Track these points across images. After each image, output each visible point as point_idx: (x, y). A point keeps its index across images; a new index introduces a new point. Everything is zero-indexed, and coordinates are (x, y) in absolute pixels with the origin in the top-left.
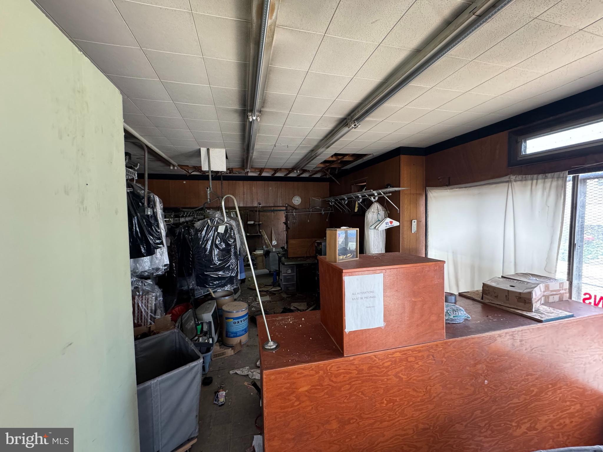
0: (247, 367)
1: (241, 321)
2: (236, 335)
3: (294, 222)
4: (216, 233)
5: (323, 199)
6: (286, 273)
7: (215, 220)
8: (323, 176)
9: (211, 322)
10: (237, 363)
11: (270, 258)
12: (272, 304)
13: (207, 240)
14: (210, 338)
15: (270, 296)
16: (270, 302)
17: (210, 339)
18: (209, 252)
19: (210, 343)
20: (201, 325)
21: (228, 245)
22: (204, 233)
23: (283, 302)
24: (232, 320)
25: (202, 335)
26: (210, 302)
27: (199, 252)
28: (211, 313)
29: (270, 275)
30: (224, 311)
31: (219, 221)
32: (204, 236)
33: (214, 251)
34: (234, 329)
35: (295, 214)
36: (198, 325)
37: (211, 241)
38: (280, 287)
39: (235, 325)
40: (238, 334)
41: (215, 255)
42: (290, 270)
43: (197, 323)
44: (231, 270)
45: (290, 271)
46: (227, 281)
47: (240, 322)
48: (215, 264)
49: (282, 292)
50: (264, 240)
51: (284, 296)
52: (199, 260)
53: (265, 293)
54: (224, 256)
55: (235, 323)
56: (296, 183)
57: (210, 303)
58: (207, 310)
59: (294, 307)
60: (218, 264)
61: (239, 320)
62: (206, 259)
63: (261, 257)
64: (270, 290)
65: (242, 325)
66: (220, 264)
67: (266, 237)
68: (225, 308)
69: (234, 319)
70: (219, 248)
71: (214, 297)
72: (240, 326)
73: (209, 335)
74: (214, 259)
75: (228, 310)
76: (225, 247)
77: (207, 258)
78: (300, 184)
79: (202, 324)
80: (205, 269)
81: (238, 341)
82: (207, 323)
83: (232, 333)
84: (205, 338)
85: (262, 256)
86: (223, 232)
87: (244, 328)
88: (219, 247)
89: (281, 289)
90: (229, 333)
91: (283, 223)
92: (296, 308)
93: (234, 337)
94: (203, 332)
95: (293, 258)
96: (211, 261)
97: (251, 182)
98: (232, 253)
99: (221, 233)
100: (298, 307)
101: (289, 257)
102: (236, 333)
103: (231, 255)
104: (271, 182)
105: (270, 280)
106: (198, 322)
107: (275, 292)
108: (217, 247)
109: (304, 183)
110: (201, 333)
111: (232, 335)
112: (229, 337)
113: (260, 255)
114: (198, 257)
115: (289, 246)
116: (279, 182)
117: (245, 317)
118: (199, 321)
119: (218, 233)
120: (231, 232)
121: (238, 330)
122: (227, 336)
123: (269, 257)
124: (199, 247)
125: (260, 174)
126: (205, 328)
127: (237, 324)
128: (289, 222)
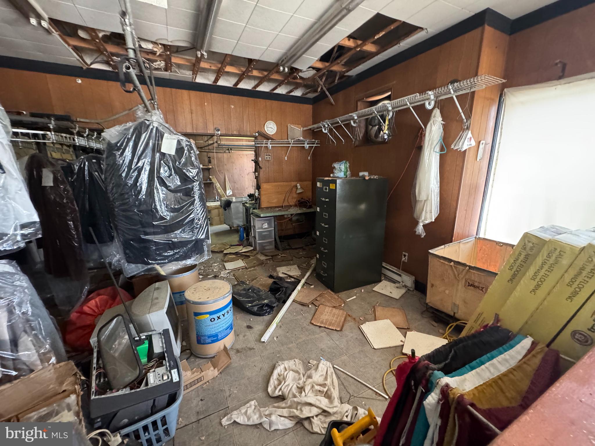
0: (253, 403)
1: (224, 315)
2: (215, 338)
3: (268, 159)
4: (158, 155)
5: (305, 129)
6: (262, 228)
7: (151, 127)
8: (306, 94)
9: (168, 329)
10: (230, 396)
11: (232, 210)
12: (250, 271)
13: (140, 170)
14: (171, 368)
15: (242, 260)
16: (246, 268)
17: (172, 371)
18: (146, 195)
19: (174, 381)
20: (147, 342)
21: (185, 179)
22: (128, 153)
23: (264, 266)
24: (208, 316)
25: (151, 364)
26: (157, 284)
27: (122, 194)
28: (165, 310)
29: (232, 231)
30: (189, 301)
31: (160, 128)
32: (131, 161)
33: (158, 193)
34: (213, 330)
35: (271, 146)
36: (141, 342)
37: (147, 173)
38: (252, 246)
39: (213, 323)
40: (220, 337)
41: (160, 200)
42: (266, 224)
43: (138, 338)
44: (197, 228)
45: (266, 226)
46: (192, 248)
47: (222, 317)
48: (162, 218)
49: (257, 253)
50: (216, 188)
51: (263, 258)
52: (124, 211)
53: (234, 256)
54: (180, 201)
55: (213, 320)
56: (269, 102)
57: (158, 288)
58: (154, 305)
59: (283, 273)
60: (168, 218)
61: (220, 314)
62: (141, 209)
63: (216, 210)
64: (240, 252)
65: (225, 320)
66: (172, 218)
67: (218, 185)
68: (189, 295)
69: (211, 313)
70: (166, 187)
71: (163, 276)
72: (223, 322)
73: (169, 362)
74: (158, 207)
75: (196, 300)
76: (180, 184)
77: (143, 207)
78: (275, 104)
79: (149, 338)
80: (141, 229)
81: (219, 348)
82: (160, 333)
83: (209, 337)
84: (161, 370)
85: (218, 208)
86: (173, 152)
87: (228, 325)
88: (168, 184)
89: (255, 249)
90: (203, 338)
91: (252, 160)
92: (286, 274)
93: (213, 342)
94: (154, 356)
95: (267, 208)
96: (152, 212)
97: (202, 93)
98: (196, 197)
99: (169, 155)
100: (288, 273)
101: (262, 207)
102: (216, 335)
103: (195, 200)
104: (232, 96)
105: (235, 239)
106: (139, 336)
107: (248, 254)
108: (163, 183)
109: (279, 102)
110: (149, 360)
111: (209, 340)
112: (204, 344)
113: (216, 208)
114: (121, 205)
115: (262, 193)
116: (245, 98)
117: (229, 307)
118: (141, 335)
119: (163, 155)
120: (191, 153)
121: (220, 330)
122: (199, 342)
123: (231, 208)
124: (121, 184)
125: (216, 80)
126: (158, 347)
127: (216, 321)
128: (260, 159)
